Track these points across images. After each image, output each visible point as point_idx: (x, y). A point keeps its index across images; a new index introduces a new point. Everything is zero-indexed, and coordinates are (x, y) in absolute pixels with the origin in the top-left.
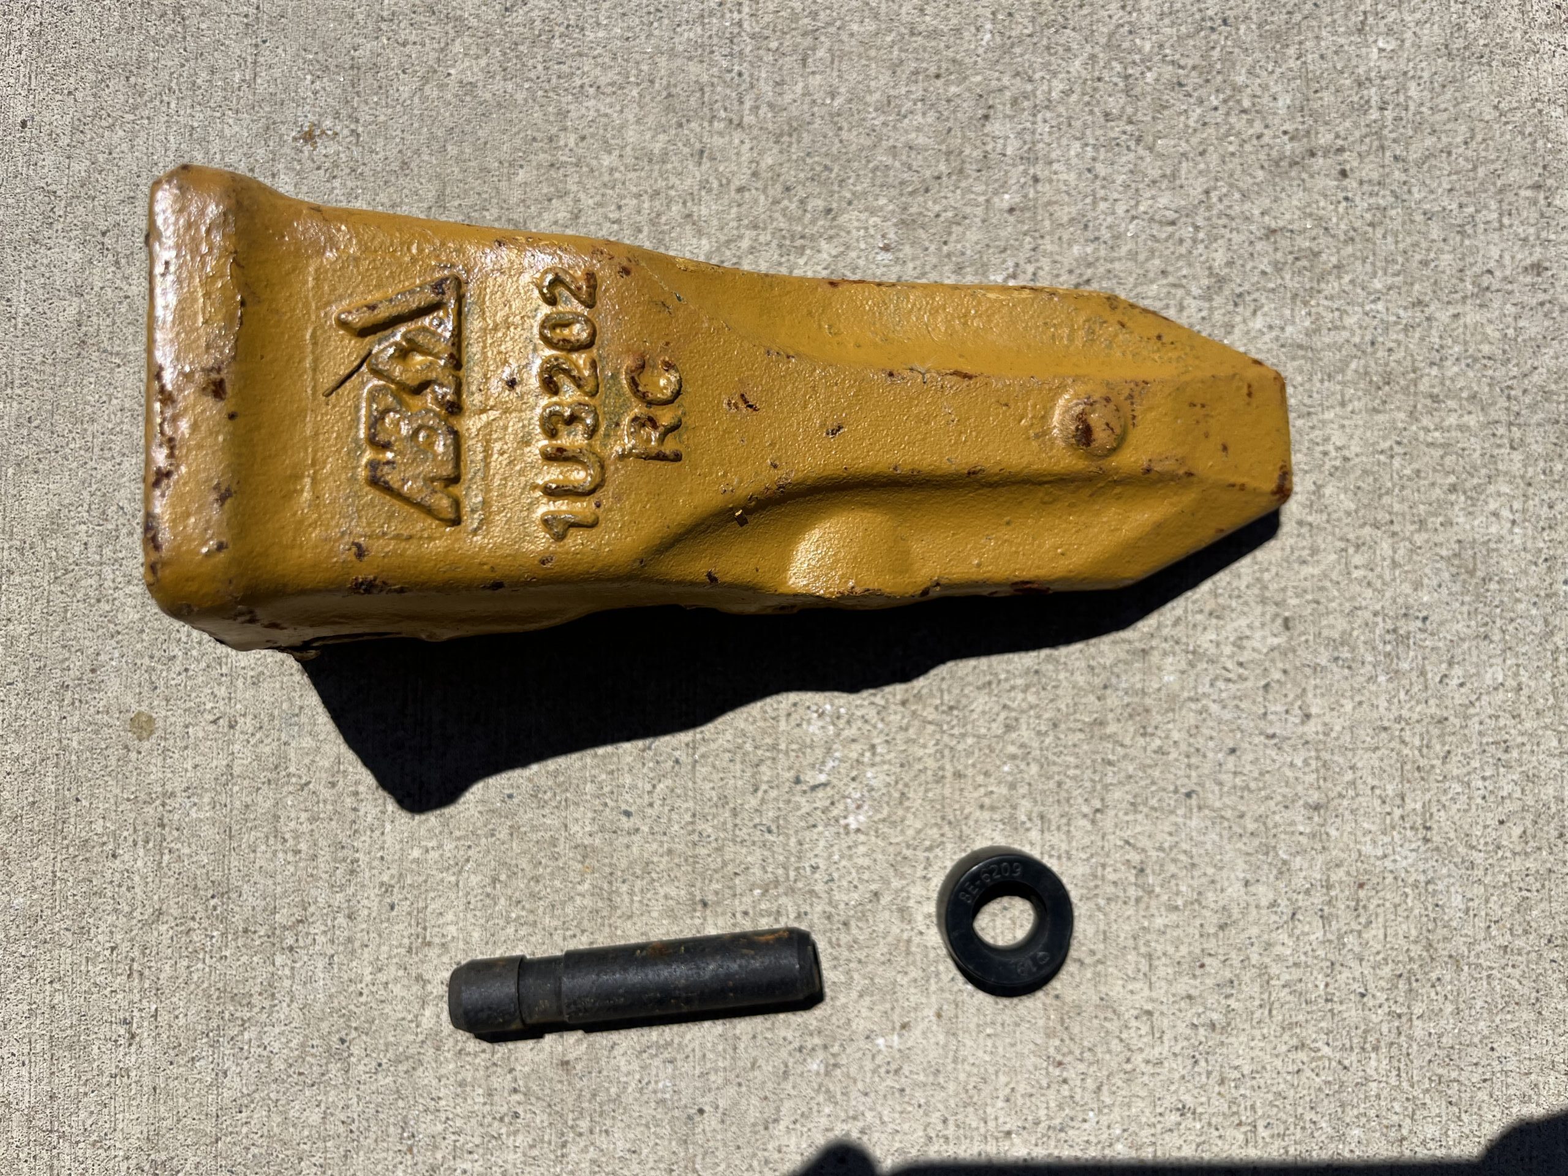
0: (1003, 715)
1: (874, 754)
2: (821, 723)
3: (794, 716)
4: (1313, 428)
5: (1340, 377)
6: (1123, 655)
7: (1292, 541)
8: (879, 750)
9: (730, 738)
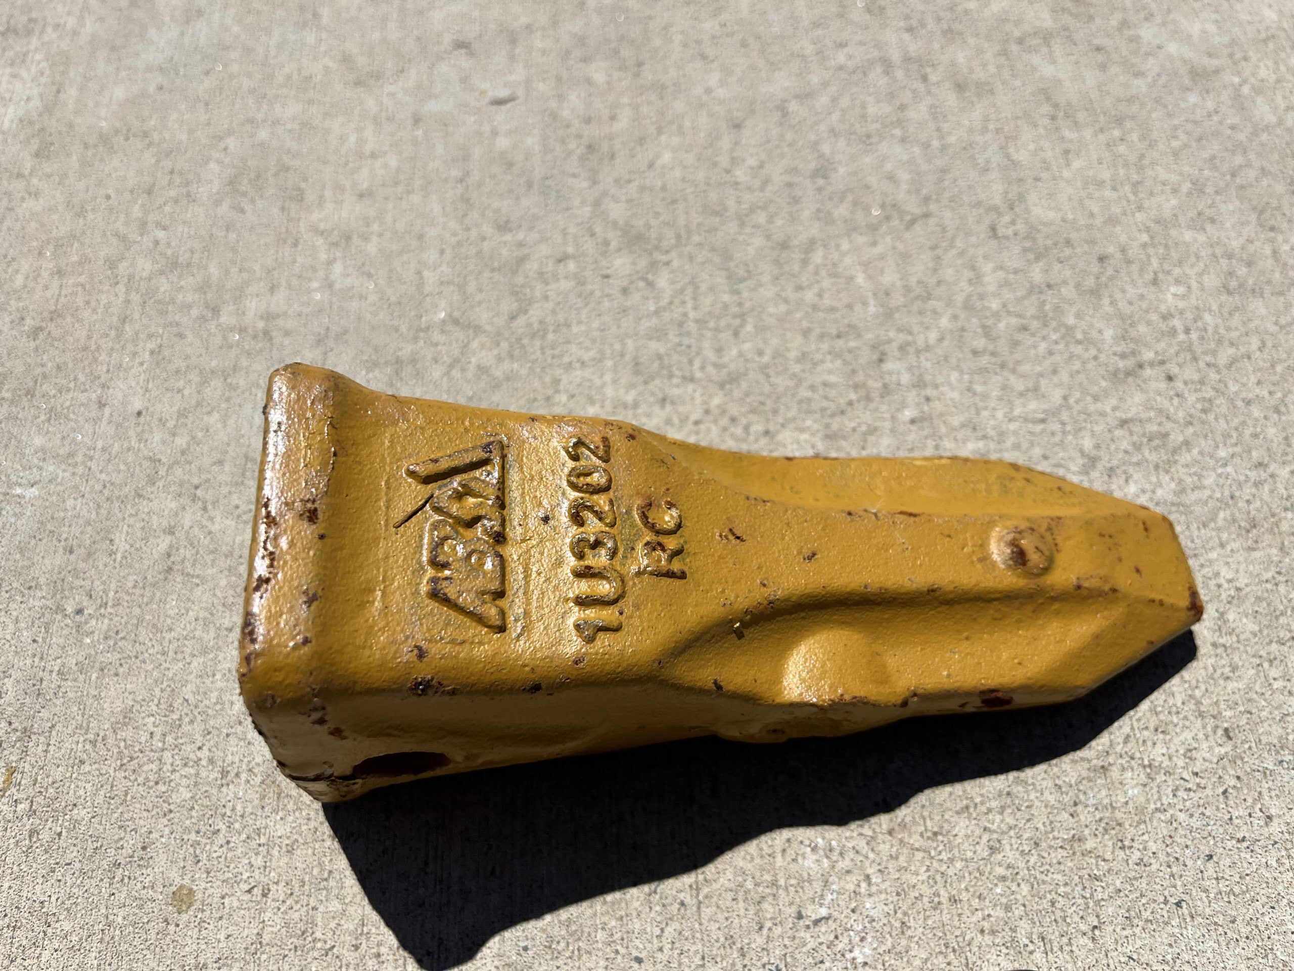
0: (986, 837)
1: (869, 884)
2: (814, 857)
3: (789, 851)
4: (1202, 566)
5: (1212, 525)
6: (1085, 773)
7: (1212, 661)
8: (874, 880)
9: (731, 877)
